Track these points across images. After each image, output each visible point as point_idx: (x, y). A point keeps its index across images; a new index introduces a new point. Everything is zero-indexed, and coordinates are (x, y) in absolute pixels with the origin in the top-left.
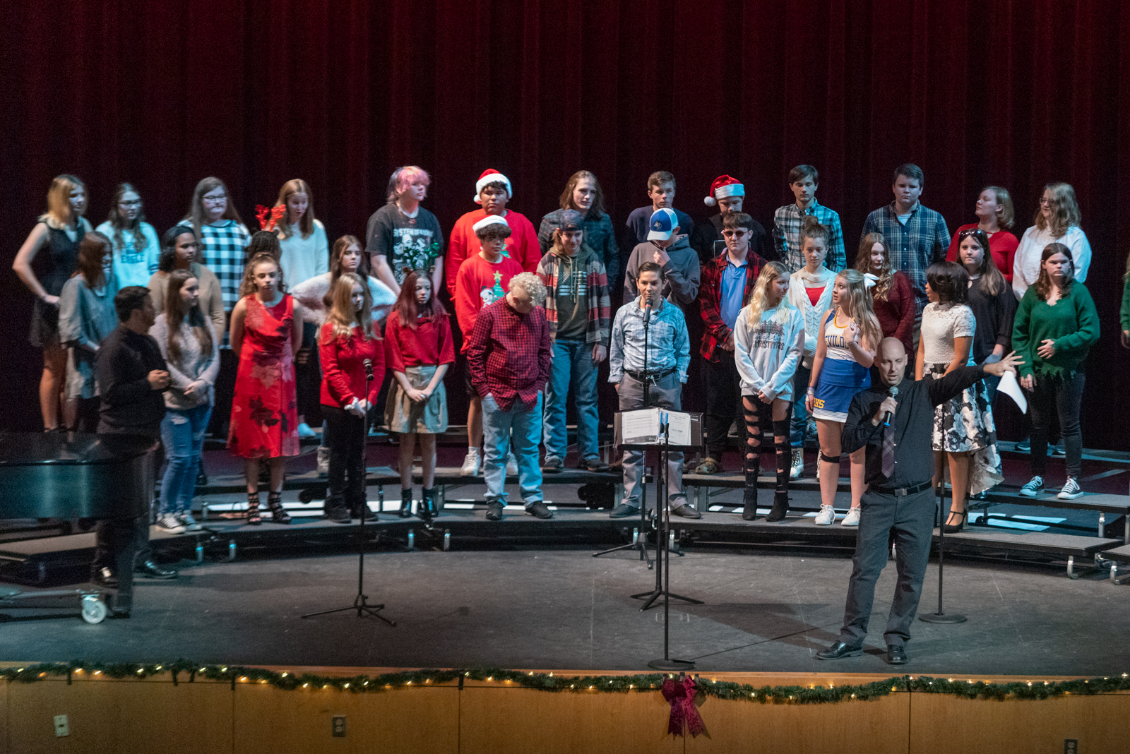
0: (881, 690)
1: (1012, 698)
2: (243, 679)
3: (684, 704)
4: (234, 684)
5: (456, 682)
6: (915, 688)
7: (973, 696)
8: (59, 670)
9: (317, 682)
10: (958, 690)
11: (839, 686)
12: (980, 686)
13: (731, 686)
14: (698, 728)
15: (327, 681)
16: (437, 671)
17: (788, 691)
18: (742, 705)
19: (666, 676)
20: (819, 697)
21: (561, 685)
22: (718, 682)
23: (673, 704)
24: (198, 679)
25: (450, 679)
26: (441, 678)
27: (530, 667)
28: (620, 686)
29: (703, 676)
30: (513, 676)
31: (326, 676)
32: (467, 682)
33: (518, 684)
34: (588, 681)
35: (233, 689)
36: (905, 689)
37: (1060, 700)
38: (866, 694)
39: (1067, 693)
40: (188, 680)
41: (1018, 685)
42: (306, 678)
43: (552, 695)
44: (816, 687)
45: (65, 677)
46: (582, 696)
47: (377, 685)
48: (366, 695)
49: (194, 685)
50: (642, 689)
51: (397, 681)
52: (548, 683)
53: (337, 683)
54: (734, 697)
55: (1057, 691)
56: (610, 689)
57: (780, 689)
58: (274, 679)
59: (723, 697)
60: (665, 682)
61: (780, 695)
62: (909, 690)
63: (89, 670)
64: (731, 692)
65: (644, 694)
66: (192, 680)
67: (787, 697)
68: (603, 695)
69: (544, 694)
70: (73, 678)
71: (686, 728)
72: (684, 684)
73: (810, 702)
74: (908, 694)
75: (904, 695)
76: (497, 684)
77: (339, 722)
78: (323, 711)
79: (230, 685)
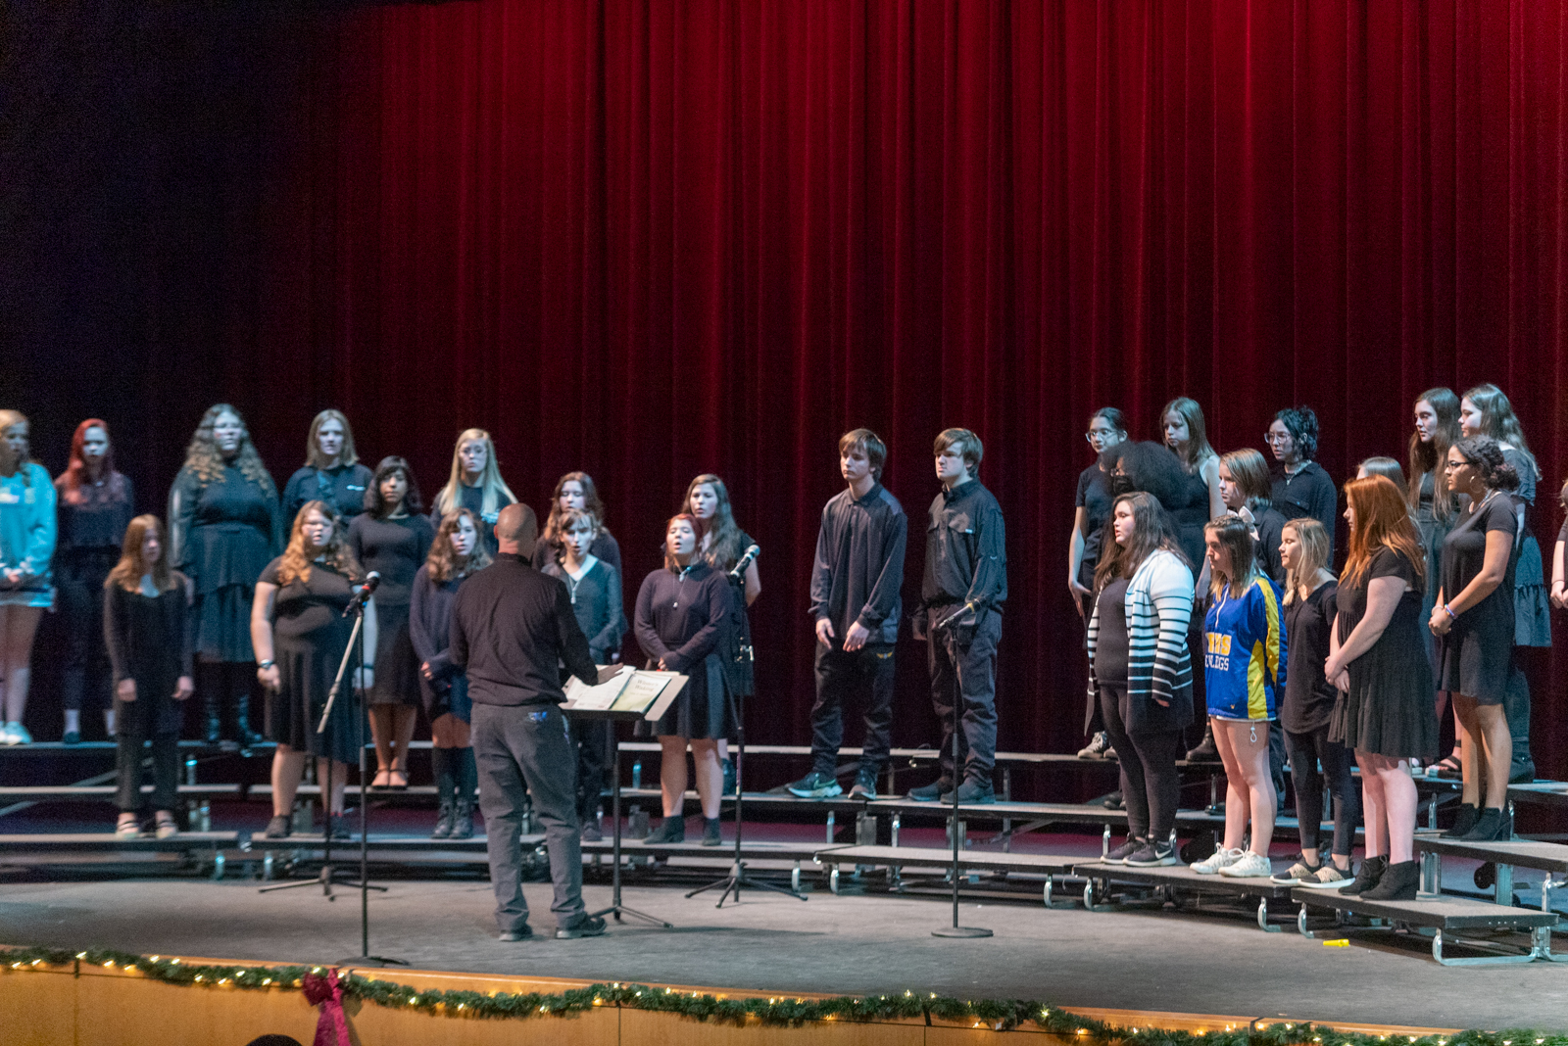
0: (580, 1002)
3: (333, 1010)
5: (71, 968)
6: (622, 1002)
7: (702, 1018)
10: (680, 1006)
11: (524, 994)
12: (710, 1002)
13: (390, 989)
16: (47, 950)
17: (459, 997)
18: (403, 1016)
19: (310, 970)
20: (503, 1008)
21: (184, 977)
22: (376, 981)
23: (323, 1010)
25: (64, 962)
26: (53, 960)
27: (153, 949)
28: (253, 980)
30: (135, 961)
32: (85, 968)
33: (141, 974)
34: (218, 972)
36: (613, 1003)
37: (820, 1030)
38: (560, 1006)
39: (829, 1017)
41: (758, 1002)
43: (172, 989)
44: (497, 995)
46: (213, 994)
52: (170, 973)
54: (394, 1002)
55: (815, 1014)
57: (449, 994)
59: (384, 1003)
60: (309, 979)
61: (449, 1003)
62: (618, 1005)
64: (388, 996)
65: (286, 994)
67: (458, 1006)
69: (169, 988)
72: (332, 982)
73: (492, 1017)
74: (617, 1009)
75: (612, 1013)
76: (116, 973)
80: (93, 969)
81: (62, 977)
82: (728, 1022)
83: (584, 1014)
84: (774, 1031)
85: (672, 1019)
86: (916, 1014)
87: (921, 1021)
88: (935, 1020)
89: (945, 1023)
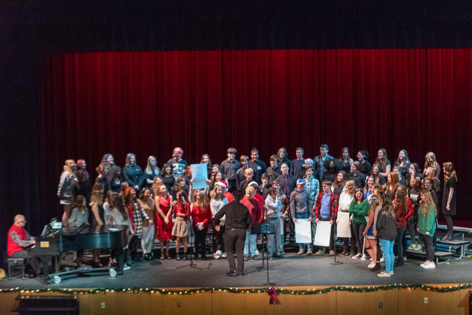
0: (328, 290)
1: (364, 292)
2: (152, 292)
3: (274, 296)
4: (150, 293)
5: (211, 291)
6: (338, 290)
7: (353, 291)
8: (102, 290)
9: (172, 292)
10: (349, 290)
11: (316, 290)
12: (355, 289)
13: (287, 290)
14: (278, 302)
15: (175, 292)
16: (205, 288)
17: (302, 291)
18: (289, 296)
19: (269, 288)
20: (311, 293)
21: (239, 291)
22: (283, 290)
23: (271, 296)
24: (140, 292)
25: (209, 290)
26: (207, 290)
27: (231, 287)
28: (256, 291)
29: (279, 288)
30: (226, 289)
31: (175, 290)
32: (213, 291)
33: (227, 291)
34: (247, 290)
36: (335, 290)
37: (377, 292)
38: (324, 291)
39: (380, 290)
40: (137, 292)
41: (366, 288)
42: (169, 291)
43: (237, 294)
44: (310, 290)
45: (104, 292)
46: (245, 294)
47: (189, 292)
48: (186, 296)
49: (139, 294)
50: (262, 292)
51: (194, 291)
52: (236, 291)
53: (178, 292)
54: (287, 293)
55: (377, 289)
56: (253, 292)
57: (300, 291)
58: (161, 292)
59: (284, 293)
60: (268, 289)
61: (300, 293)
62: (336, 290)
63: (110, 290)
64: (286, 292)
65: (263, 293)
67: (302, 293)
68: (251, 294)
69: (235, 294)
70: (106, 292)
71: (274, 303)
72: (274, 290)
73: (309, 294)
74: (336, 291)
75: (335, 292)
76: (222, 292)
77: (179, 303)
78: (174, 300)
79: (148, 294)
80: (217, 291)
81: (209, 293)
82: (359, 292)
83: (329, 293)
84: (368, 293)
85: (347, 292)
86: (397, 288)
87: (398, 289)
88: (400, 288)
89: (402, 289)
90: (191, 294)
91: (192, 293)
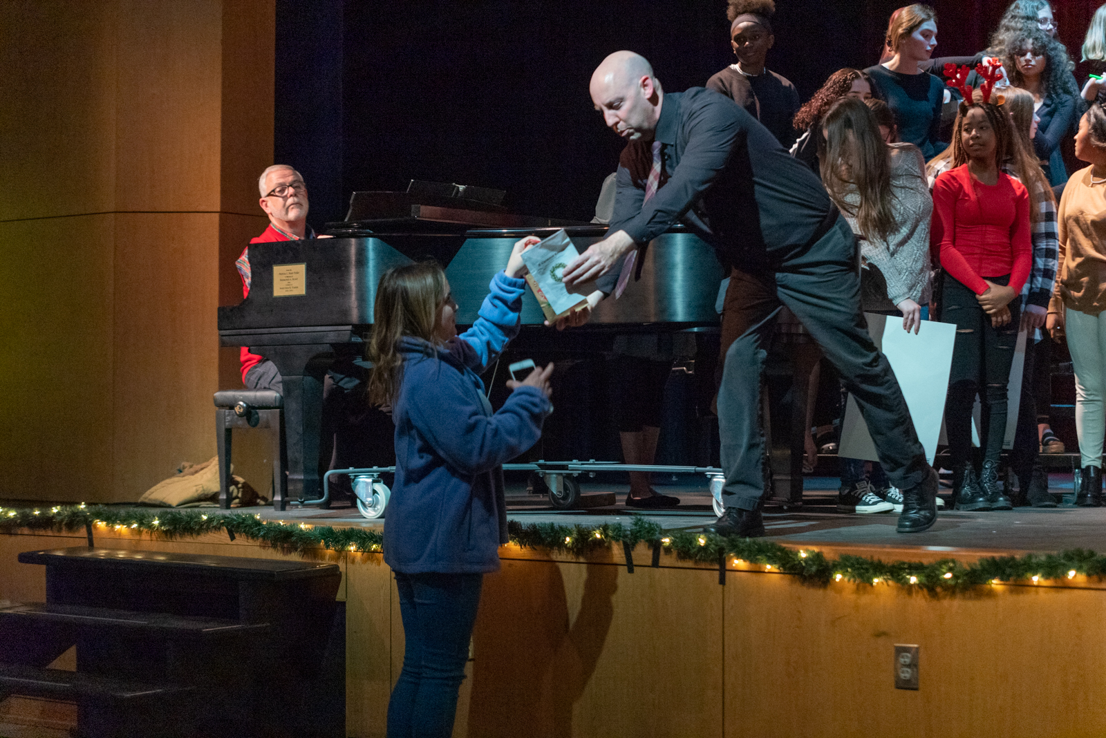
2: (738, 563)
4: (723, 571)
9: (861, 570)
15: (879, 568)
24: (664, 560)
26: (1103, 571)
31: (877, 560)
35: (722, 581)
40: (650, 562)
42: (843, 561)
47: (970, 579)
49: (657, 571)
51: (1013, 574)
53: (896, 573)
58: (788, 563)
66: (655, 564)
77: (906, 659)
78: (879, 635)
79: (716, 574)
90: (991, 594)
91: (996, 584)
